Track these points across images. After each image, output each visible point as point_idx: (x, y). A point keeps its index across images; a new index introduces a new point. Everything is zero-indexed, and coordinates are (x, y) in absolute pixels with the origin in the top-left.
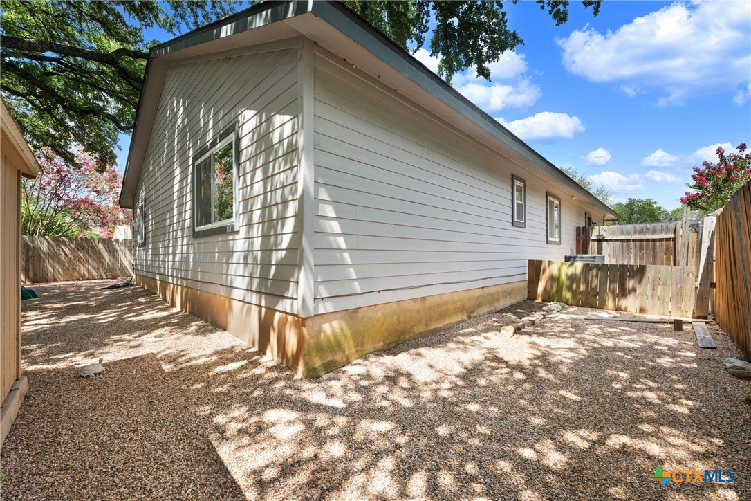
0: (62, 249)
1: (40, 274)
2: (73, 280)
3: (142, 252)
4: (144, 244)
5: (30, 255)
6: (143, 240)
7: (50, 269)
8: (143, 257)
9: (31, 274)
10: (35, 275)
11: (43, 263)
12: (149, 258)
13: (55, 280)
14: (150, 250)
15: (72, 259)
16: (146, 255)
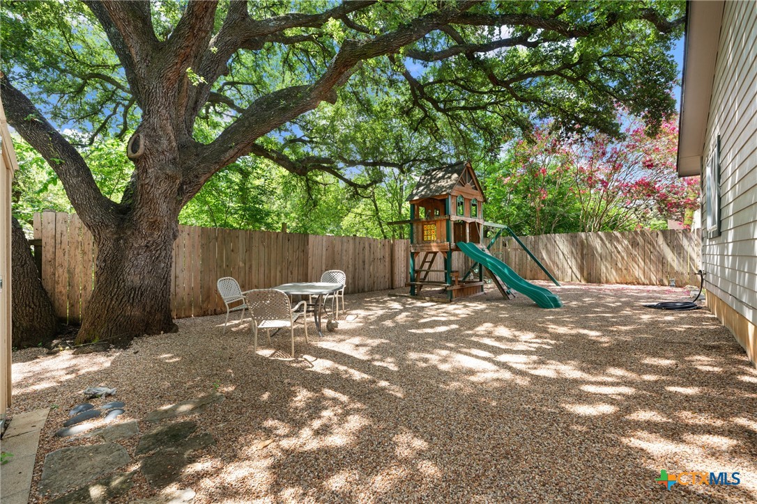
0: (614, 245)
1: (594, 274)
2: (626, 284)
3: (715, 250)
4: (719, 233)
5: (584, 253)
6: (716, 226)
7: (603, 269)
8: (717, 259)
9: (585, 274)
10: (589, 274)
11: (596, 262)
12: (728, 262)
13: (607, 282)
14: (731, 246)
15: (626, 258)
16: (722, 255)
